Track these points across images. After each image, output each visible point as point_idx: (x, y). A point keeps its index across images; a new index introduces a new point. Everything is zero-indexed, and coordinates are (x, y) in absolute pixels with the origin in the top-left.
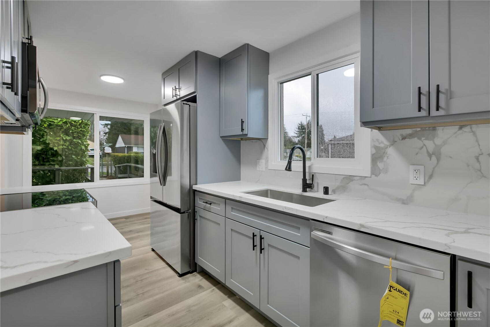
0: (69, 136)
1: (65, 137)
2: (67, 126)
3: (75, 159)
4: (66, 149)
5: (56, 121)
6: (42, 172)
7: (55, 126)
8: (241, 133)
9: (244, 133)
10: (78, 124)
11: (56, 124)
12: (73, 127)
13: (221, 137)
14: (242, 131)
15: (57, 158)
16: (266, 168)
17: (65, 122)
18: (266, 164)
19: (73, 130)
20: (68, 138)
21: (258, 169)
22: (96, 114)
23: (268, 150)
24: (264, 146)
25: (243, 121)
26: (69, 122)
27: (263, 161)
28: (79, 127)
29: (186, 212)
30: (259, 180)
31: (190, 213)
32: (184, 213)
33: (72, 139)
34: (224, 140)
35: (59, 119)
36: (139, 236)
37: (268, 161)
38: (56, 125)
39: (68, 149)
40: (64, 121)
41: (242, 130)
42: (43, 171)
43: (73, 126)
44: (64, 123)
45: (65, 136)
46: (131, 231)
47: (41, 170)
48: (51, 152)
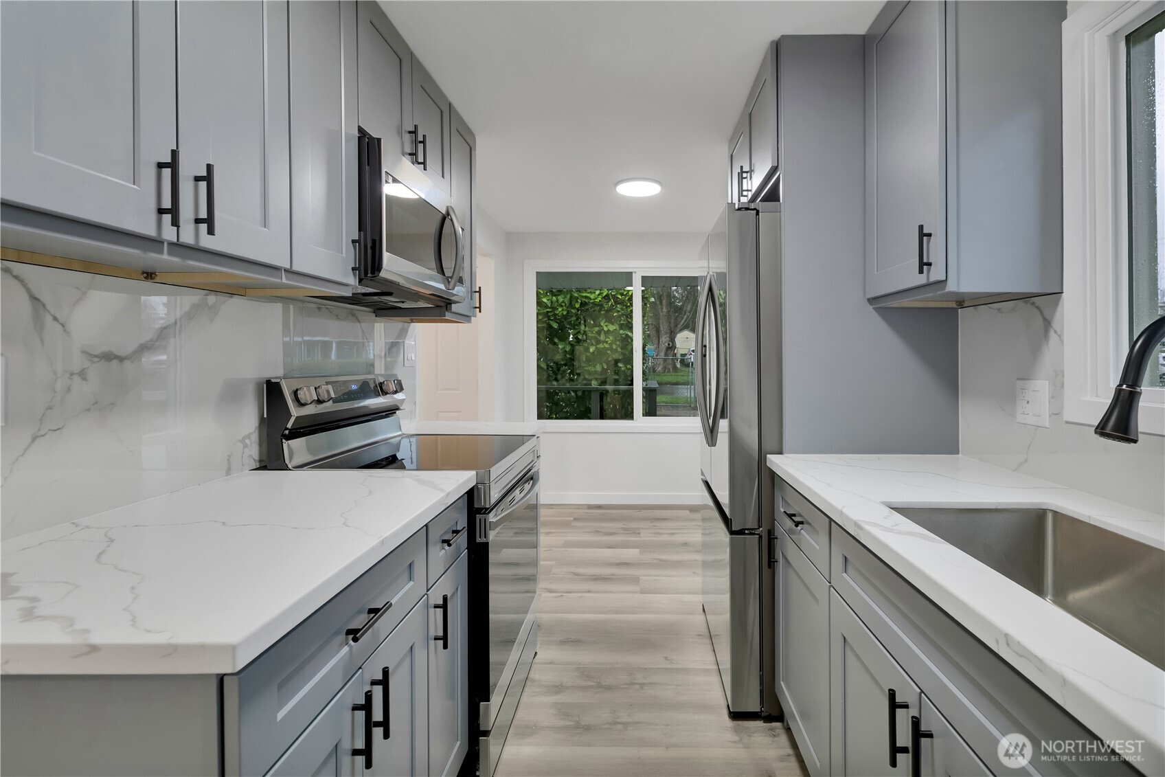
0: (613, 324)
1: (606, 326)
2: (610, 303)
3: (623, 369)
4: (607, 349)
5: (592, 296)
6: (573, 394)
7: (591, 305)
8: (921, 280)
9: (932, 279)
10: (627, 298)
11: (592, 301)
12: (618, 306)
13: (872, 301)
14: (921, 272)
15: (595, 367)
16: (1056, 414)
17: (606, 296)
18: (1053, 397)
19: (619, 311)
20: (612, 328)
21: (1020, 418)
22: (635, 272)
23: (1062, 341)
24: (1047, 323)
25: (925, 231)
26: (612, 295)
27: (1040, 388)
28: (629, 304)
29: (746, 532)
30: (1026, 461)
31: (761, 537)
32: (741, 532)
33: (618, 329)
34: (882, 312)
35: (597, 292)
36: (696, 561)
37: (1063, 385)
38: (592, 303)
39: (611, 349)
40: (605, 294)
41: (923, 265)
42: (575, 392)
43: (619, 304)
44: (604, 297)
45: (606, 324)
46: (686, 544)
47: (573, 391)
48: (586, 356)
